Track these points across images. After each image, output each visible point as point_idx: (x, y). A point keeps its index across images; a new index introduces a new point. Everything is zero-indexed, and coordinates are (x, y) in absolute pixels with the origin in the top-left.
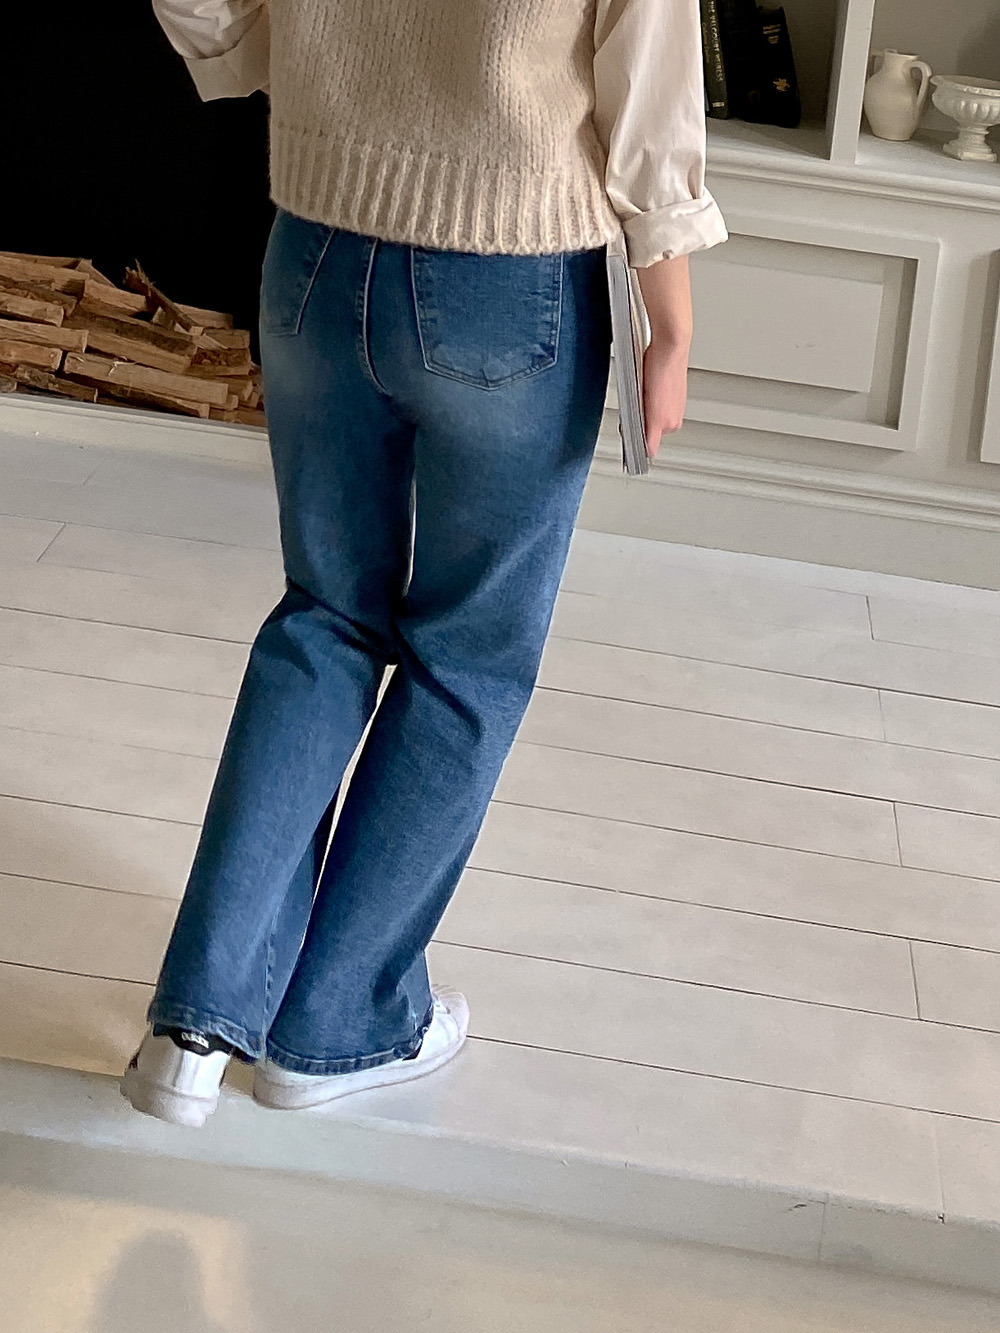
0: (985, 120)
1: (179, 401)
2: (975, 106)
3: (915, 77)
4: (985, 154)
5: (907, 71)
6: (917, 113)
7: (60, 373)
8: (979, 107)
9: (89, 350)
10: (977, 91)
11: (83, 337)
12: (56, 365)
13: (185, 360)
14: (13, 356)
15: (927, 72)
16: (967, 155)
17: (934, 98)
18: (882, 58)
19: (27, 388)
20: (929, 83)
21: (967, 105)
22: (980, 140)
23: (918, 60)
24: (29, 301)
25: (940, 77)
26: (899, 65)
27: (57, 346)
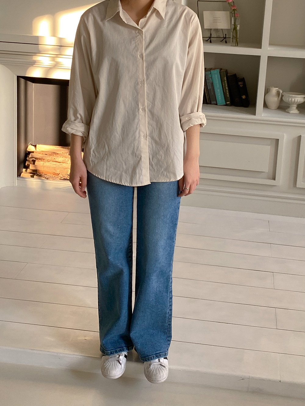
0: (297, 103)
2: (293, 100)
3: (278, 93)
4: (296, 111)
5: (276, 92)
6: (279, 102)
8: (294, 100)
10: (294, 96)
15: (281, 92)
16: (291, 112)
17: (283, 98)
18: (270, 89)
20: (282, 95)
21: (291, 100)
22: (295, 108)
23: (279, 89)
24: (61, 158)
25: (284, 93)
26: (274, 90)
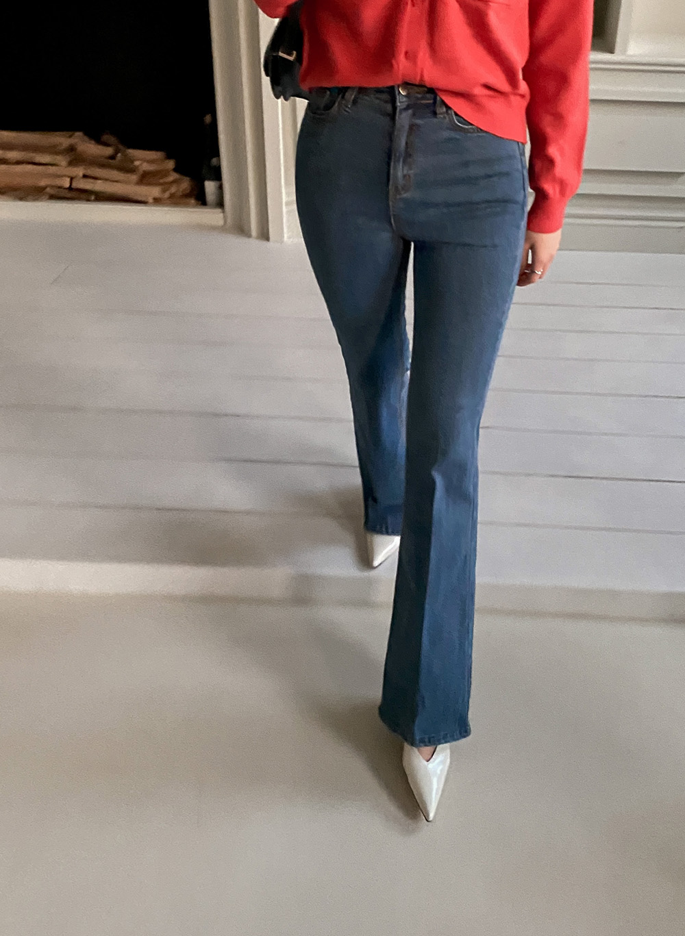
1: (137, 197)
7: (70, 189)
9: (85, 176)
11: (79, 171)
12: (67, 185)
13: (136, 177)
14: (43, 183)
19: (53, 197)
24: (45, 155)
27: (65, 176)
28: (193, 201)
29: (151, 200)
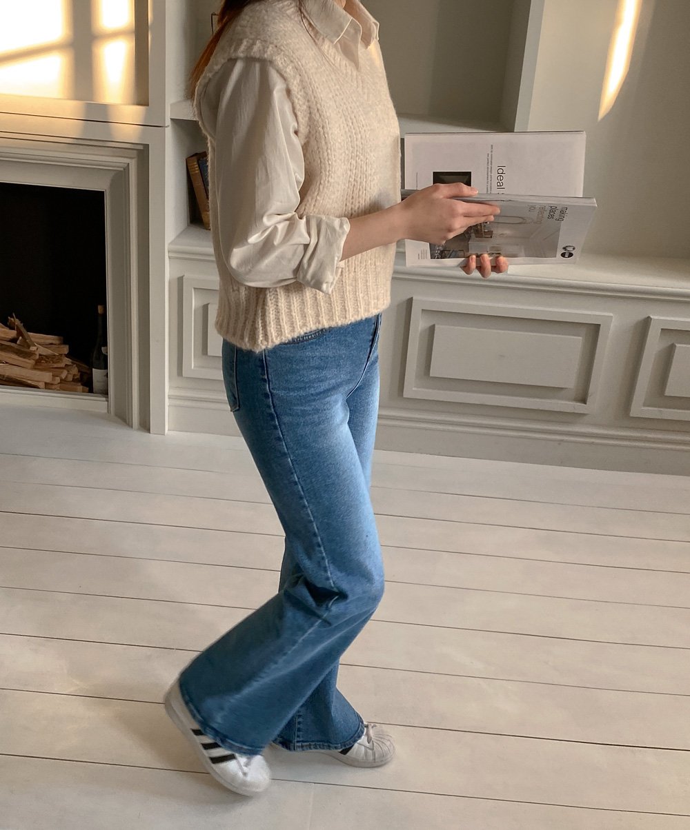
1: (29, 382)
13: (32, 362)
28: (80, 388)
29: (42, 385)
